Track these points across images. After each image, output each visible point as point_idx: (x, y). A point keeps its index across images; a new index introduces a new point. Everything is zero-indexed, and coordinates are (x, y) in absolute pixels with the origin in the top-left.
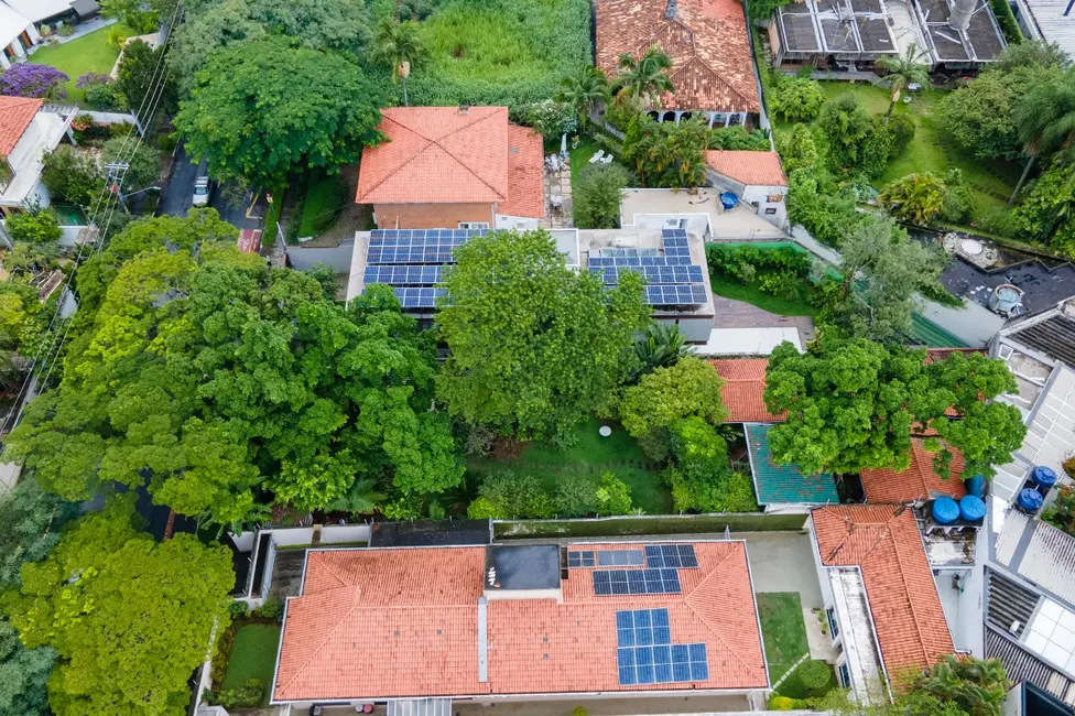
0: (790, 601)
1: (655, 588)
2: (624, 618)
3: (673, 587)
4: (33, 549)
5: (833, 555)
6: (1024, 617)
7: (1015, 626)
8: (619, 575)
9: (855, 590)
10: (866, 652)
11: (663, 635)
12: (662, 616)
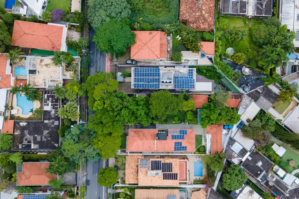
0: (201, 136)
1: (180, 138)
2: (176, 143)
3: (183, 138)
4: (94, 136)
5: (208, 133)
6: (232, 145)
7: (231, 146)
8: (175, 136)
9: (210, 137)
10: (210, 147)
11: (181, 145)
12: (181, 143)
